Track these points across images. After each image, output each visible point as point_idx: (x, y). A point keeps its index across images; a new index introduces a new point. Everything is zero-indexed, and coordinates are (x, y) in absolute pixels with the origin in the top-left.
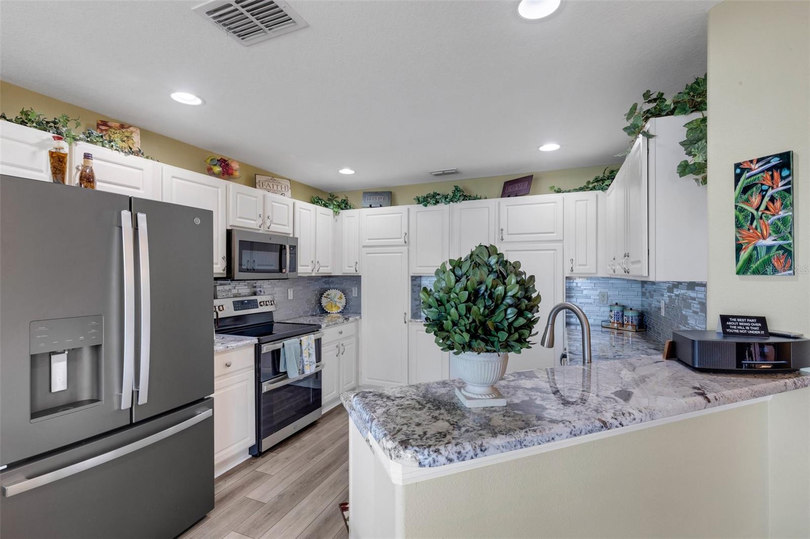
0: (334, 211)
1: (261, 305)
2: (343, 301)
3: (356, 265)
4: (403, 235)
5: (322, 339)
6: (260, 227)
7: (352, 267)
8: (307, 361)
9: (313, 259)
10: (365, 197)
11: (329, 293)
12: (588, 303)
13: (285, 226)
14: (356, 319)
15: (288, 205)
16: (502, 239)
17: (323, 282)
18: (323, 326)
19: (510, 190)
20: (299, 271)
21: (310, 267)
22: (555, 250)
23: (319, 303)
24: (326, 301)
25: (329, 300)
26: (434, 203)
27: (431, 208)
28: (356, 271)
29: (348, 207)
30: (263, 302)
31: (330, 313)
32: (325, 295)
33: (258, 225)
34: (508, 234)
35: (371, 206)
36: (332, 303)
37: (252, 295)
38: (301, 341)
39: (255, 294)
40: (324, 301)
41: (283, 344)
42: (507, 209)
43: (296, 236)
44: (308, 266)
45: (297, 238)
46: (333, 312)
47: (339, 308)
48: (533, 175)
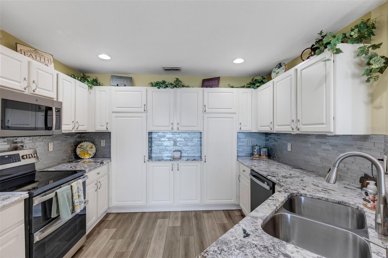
0: (89, 86)
1: (23, 159)
2: (94, 150)
3: (107, 125)
4: (143, 106)
5: (86, 181)
6: (25, 89)
7: (103, 126)
8: (77, 203)
9: (73, 120)
10: (113, 79)
11: (82, 145)
12: (243, 145)
13: (50, 91)
14: (108, 162)
15: (52, 75)
16: (205, 111)
17: (77, 137)
18: (87, 170)
19: (207, 84)
20: (63, 129)
21: (71, 126)
22: (232, 118)
23: (74, 152)
24: (80, 150)
25: (82, 149)
26: (165, 87)
27: (162, 90)
28: (107, 129)
29: (98, 85)
30: (26, 155)
31: (83, 159)
32: (79, 146)
33: (23, 87)
34: (208, 108)
35: (118, 85)
36: (85, 152)
37: (12, 150)
38: (71, 186)
39: (16, 149)
40: (78, 151)
41: (56, 193)
42: (208, 94)
43: (60, 100)
44: (69, 125)
45: (62, 103)
46: (86, 158)
47: (90, 155)
48: (220, 77)
